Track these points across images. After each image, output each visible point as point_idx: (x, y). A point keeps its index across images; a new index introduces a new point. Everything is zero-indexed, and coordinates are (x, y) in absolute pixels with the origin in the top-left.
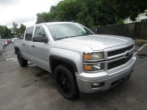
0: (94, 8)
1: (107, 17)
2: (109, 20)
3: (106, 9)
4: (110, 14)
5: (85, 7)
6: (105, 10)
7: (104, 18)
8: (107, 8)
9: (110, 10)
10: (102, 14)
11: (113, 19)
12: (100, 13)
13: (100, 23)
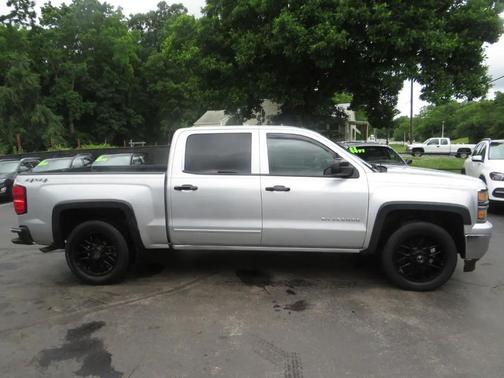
0: (61, 81)
1: (107, 115)
2: (116, 128)
3: (104, 91)
4: (118, 107)
5: (24, 72)
6: (99, 94)
7: (98, 118)
8: (106, 87)
9: (116, 95)
10: (92, 105)
11: (125, 123)
12: (84, 101)
13: (83, 134)
